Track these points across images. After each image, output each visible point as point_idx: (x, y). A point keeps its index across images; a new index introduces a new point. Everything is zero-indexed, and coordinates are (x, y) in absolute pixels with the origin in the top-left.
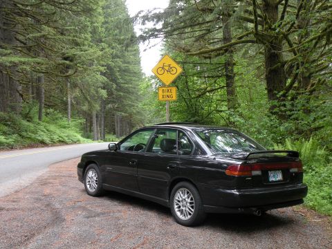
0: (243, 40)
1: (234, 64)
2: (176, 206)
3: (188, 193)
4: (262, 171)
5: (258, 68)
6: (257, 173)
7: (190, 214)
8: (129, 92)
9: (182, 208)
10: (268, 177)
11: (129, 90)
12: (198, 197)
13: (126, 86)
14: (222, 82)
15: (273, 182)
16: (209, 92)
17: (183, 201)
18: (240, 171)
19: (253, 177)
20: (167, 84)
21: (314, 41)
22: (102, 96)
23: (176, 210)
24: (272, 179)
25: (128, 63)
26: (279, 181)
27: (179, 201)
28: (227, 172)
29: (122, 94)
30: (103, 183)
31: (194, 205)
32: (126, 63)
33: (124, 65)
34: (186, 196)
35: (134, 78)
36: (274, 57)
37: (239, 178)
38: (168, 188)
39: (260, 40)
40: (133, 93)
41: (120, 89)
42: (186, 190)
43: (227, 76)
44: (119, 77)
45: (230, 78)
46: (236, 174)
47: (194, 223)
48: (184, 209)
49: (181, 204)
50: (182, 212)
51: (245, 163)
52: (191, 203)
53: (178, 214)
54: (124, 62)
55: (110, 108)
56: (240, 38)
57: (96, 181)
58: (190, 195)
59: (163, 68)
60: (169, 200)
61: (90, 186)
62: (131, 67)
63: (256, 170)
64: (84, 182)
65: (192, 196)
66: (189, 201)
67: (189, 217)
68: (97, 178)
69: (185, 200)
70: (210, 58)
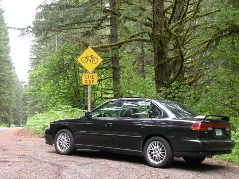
1: (120, 58)
2: (149, 155)
3: (159, 144)
4: (213, 128)
5: (134, 63)
6: (210, 129)
7: (162, 159)
9: (154, 155)
10: (215, 133)
15: (217, 136)
17: (156, 151)
18: (200, 127)
19: (208, 131)
21: (206, 44)
23: (149, 157)
24: (217, 134)
26: (220, 136)
27: (152, 151)
28: (192, 128)
30: (75, 143)
31: (165, 152)
34: (158, 147)
36: (162, 53)
38: (142, 142)
42: (158, 142)
43: (113, 68)
45: (116, 70)
46: (198, 129)
47: (166, 165)
48: (156, 156)
49: (153, 153)
50: (154, 158)
51: (203, 122)
52: (162, 151)
53: (152, 160)
56: (133, 37)
57: (67, 142)
58: (162, 145)
59: (86, 58)
60: (142, 151)
61: (61, 147)
62: (3, 55)
63: (209, 127)
64: (54, 144)
65: (163, 146)
66: (161, 150)
67: (161, 161)
68: (68, 140)
69: (157, 149)
70: (105, 52)
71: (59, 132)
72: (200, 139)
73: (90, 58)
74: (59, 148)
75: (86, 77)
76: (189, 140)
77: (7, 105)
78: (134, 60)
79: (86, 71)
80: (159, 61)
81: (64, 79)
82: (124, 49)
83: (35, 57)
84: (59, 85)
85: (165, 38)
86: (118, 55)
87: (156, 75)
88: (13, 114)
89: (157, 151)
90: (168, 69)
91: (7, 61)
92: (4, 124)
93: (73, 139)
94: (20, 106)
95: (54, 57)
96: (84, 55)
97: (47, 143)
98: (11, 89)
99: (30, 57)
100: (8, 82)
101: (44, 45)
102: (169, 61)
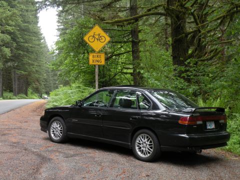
0: (152, 12)
1: (140, 31)
2: (137, 148)
3: (147, 137)
4: (203, 121)
5: (157, 35)
6: (199, 122)
7: (149, 153)
8: (28, 51)
9: (142, 148)
10: (206, 126)
11: (28, 49)
12: (156, 140)
13: (27, 45)
14: (129, 47)
15: (209, 129)
16: (116, 55)
17: (143, 144)
18: (189, 121)
19: (197, 125)
20: (97, 50)
22: (6, 54)
23: (137, 150)
24: (209, 127)
25: (28, 22)
26: (213, 129)
27: (140, 144)
28: (180, 122)
29: (22, 52)
30: (67, 132)
31: (153, 146)
32: (26, 23)
33: (24, 24)
34: (146, 140)
35: (34, 38)
37: (189, 126)
38: (130, 134)
39: (169, 14)
40: (32, 52)
41: (19, 47)
42: (146, 135)
43: (133, 42)
44: (19, 36)
45: (135, 44)
46: (186, 123)
47: (152, 160)
48: (144, 149)
49: (141, 146)
50: (142, 152)
51: (192, 116)
52: (149, 145)
53: (139, 153)
54: (24, 22)
55: (10, 66)
56: (149, 10)
57: (61, 130)
58: (149, 139)
59: (93, 37)
60: (131, 143)
61: (54, 134)
62: (30, 26)
63: (200, 120)
64: (48, 132)
65: (151, 139)
66: (149, 143)
67: (149, 155)
68: (61, 128)
69: (145, 143)
70: (122, 26)
71: (53, 120)
72: (187, 134)
73: (97, 37)
74: (52, 135)
75: (93, 56)
76: (176, 135)
77: (37, 76)
78: (158, 32)
79: (93, 51)
80: (176, 36)
81: (84, 53)
82: (147, 20)
83: (62, 27)
84: (78, 59)
85: (180, 12)
86: (137, 28)
87: (173, 51)
88: (44, 85)
89: (145, 145)
90: (185, 44)
91: (34, 33)
92: (36, 94)
93: (65, 127)
94: (50, 76)
95: (74, 31)
96: (91, 33)
97: (42, 130)
98: (40, 61)
99: (57, 28)
100: (36, 53)
101: (71, 15)
102: (187, 36)
